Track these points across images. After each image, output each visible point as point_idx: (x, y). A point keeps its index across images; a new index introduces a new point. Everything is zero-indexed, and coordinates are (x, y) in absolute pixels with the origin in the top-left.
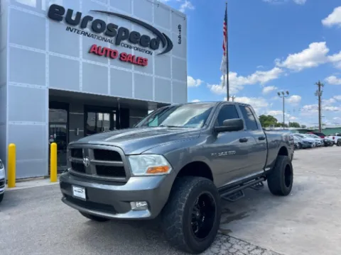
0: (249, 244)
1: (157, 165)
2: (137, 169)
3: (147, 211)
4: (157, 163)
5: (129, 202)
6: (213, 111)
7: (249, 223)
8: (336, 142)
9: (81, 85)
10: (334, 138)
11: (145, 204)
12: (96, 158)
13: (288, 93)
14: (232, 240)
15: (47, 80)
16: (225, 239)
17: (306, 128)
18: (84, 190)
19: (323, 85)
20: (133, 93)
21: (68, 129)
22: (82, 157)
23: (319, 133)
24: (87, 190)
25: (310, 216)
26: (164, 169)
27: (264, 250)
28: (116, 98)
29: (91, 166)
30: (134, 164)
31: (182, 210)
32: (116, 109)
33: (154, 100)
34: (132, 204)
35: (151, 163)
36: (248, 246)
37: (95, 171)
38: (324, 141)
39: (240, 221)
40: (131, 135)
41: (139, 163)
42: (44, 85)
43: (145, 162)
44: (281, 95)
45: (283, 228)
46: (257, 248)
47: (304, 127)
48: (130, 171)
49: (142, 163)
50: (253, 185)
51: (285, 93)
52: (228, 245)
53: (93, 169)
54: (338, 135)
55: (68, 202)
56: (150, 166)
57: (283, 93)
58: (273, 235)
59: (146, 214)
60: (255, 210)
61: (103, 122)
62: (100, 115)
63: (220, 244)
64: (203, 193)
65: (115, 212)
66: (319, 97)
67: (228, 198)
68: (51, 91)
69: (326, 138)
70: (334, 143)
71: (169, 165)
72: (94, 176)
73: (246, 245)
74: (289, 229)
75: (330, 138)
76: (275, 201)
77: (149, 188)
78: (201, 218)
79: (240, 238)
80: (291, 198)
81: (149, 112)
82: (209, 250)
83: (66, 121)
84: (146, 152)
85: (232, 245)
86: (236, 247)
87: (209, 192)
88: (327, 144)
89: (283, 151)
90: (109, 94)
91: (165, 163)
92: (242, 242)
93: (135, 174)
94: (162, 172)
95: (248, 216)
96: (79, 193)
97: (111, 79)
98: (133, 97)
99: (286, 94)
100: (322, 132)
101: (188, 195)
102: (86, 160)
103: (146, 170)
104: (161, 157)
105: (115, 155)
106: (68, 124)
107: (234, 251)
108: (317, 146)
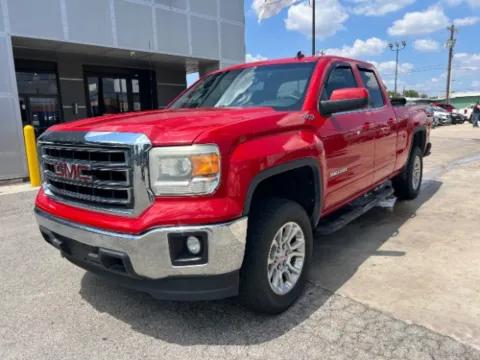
8: (468, 117)
10: (466, 111)
13: (404, 44)
15: (6, 21)
17: (428, 99)
19: (457, 31)
21: (61, 105)
23: (446, 105)
25: (419, 233)
33: (190, 54)
38: (452, 117)
42: (3, 30)
44: (395, 48)
47: (424, 96)
51: (401, 44)
57: (397, 45)
66: (450, 50)
68: (15, 40)
69: (454, 111)
70: (466, 119)
75: (461, 112)
88: (456, 120)
90: (115, 44)
98: (156, 50)
99: (401, 46)
100: (450, 103)
106: (58, 96)
108: (441, 123)
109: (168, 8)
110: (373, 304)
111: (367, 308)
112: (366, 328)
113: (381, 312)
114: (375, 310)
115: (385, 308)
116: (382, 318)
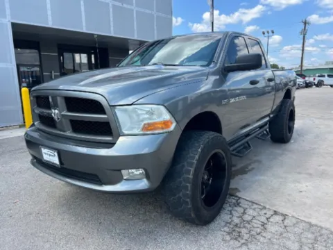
0: (265, 208)
1: (156, 119)
2: (129, 125)
3: (145, 180)
4: (155, 117)
5: (120, 170)
6: (220, 44)
7: (257, 178)
8: (316, 83)
9: (50, 18)
10: (314, 79)
11: (141, 171)
12: (69, 110)
13: (273, 32)
14: (244, 204)
15: (8, 12)
16: (234, 201)
18: (56, 154)
19: (308, 23)
20: (112, 28)
21: (42, 72)
22: (49, 108)
23: (301, 75)
24: (60, 154)
25: (321, 168)
26: (166, 124)
27: (285, 216)
28: (93, 35)
29: (63, 120)
30: (123, 118)
31: (191, 176)
32: (94, 48)
33: (136, 37)
34: (124, 172)
35: (146, 116)
36: (265, 211)
37: (70, 127)
38: (306, 83)
39: (246, 176)
40: (115, 77)
41: (130, 117)
42: (5, 17)
43: (138, 115)
44: (266, 34)
45: (297, 184)
46: (276, 213)
48: (118, 127)
49: (134, 116)
50: (258, 135)
51: (270, 32)
52: (240, 210)
53: (67, 125)
54: (319, 76)
55: (39, 166)
56: (146, 122)
57: (268, 33)
58: (289, 195)
59: (143, 184)
60: (259, 162)
61: (80, 64)
62: (77, 57)
63: (230, 209)
64: (213, 152)
65: (101, 183)
66: (304, 37)
67: (234, 152)
68: (14, 25)
69: (307, 79)
70: (314, 84)
71: (173, 120)
72: (69, 133)
73: (261, 209)
74: (304, 185)
75: (311, 79)
76: (277, 150)
77: (145, 151)
78: (209, 180)
79: (253, 200)
80: (292, 145)
81: (130, 52)
82: (218, 218)
83: (38, 63)
84: (139, 102)
85: (245, 209)
86: (250, 212)
87: (220, 151)
88: (308, 85)
89: (288, 95)
90: (84, 30)
91: (167, 116)
92: (255, 206)
93: (126, 132)
94: (163, 128)
95: (253, 169)
96: (50, 156)
97: (85, 11)
98: (112, 34)
99: (271, 34)
100: (303, 73)
101: (197, 157)
102: (55, 113)
103: (142, 126)
104: (162, 108)
105: (95, 106)
106: (40, 66)
107: (249, 218)
108: (300, 87)
109: (120, 4)
110: (314, 221)
111: (311, 225)
112: (316, 239)
113: (322, 228)
114: (316, 226)
115: (323, 225)
116: (324, 232)
